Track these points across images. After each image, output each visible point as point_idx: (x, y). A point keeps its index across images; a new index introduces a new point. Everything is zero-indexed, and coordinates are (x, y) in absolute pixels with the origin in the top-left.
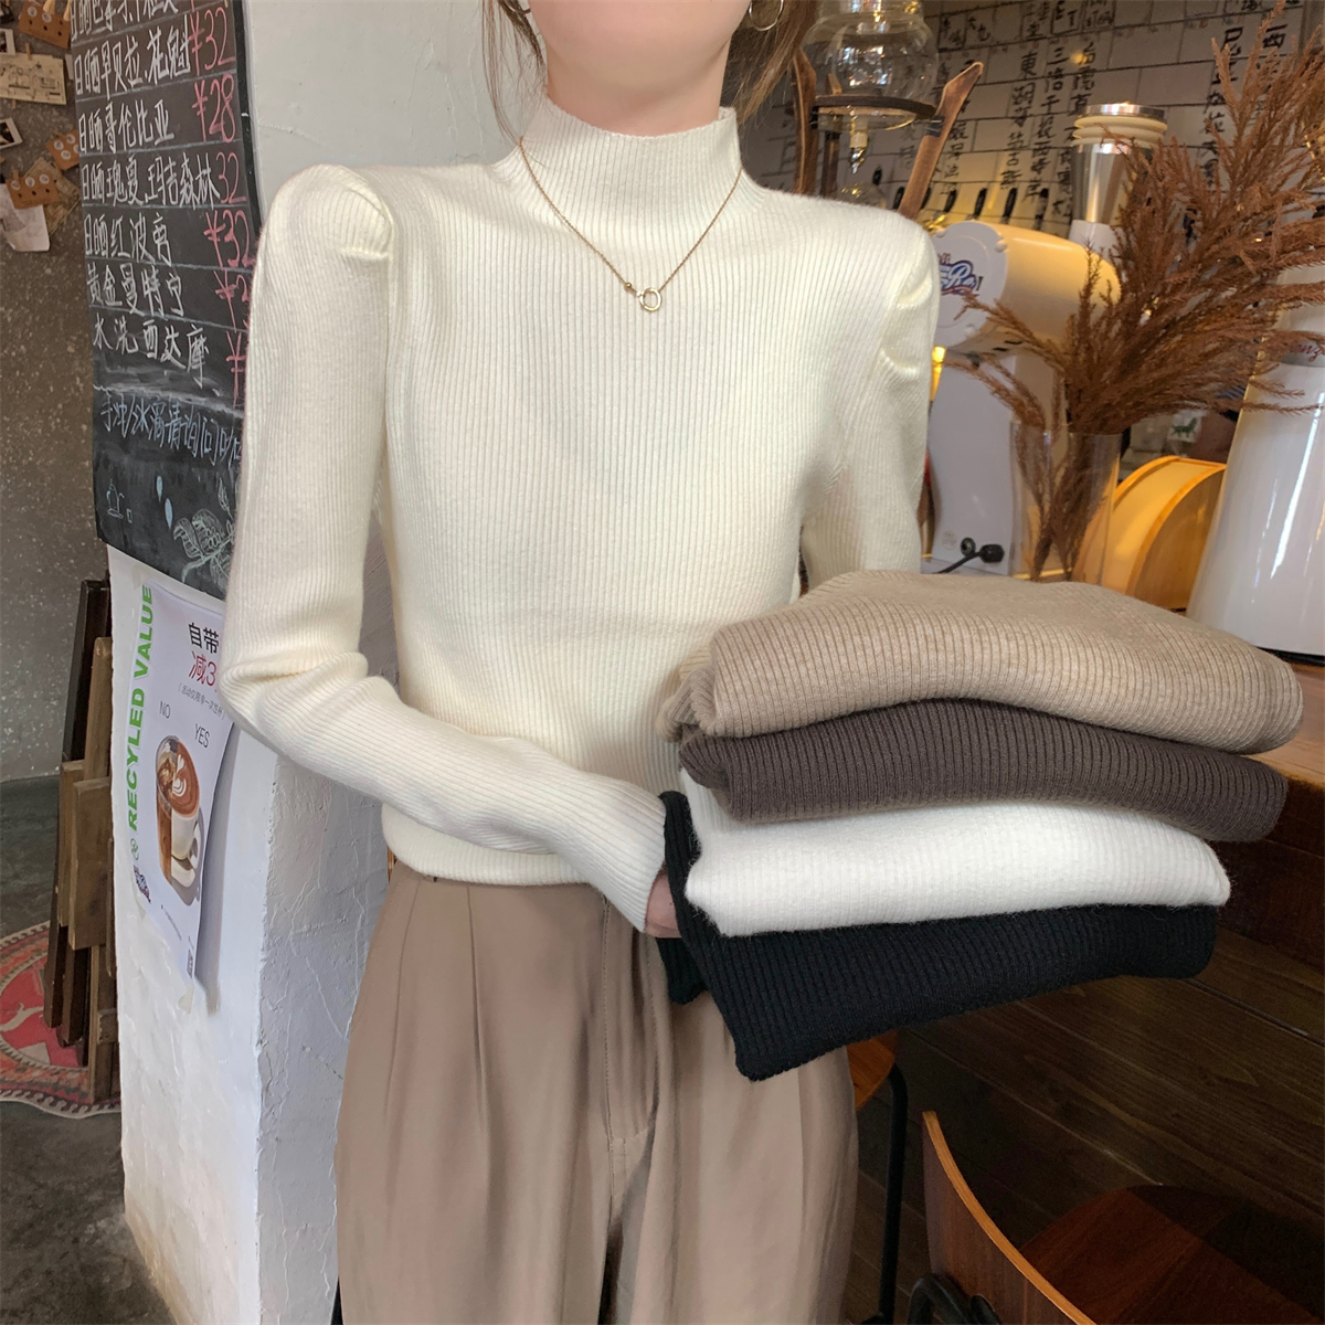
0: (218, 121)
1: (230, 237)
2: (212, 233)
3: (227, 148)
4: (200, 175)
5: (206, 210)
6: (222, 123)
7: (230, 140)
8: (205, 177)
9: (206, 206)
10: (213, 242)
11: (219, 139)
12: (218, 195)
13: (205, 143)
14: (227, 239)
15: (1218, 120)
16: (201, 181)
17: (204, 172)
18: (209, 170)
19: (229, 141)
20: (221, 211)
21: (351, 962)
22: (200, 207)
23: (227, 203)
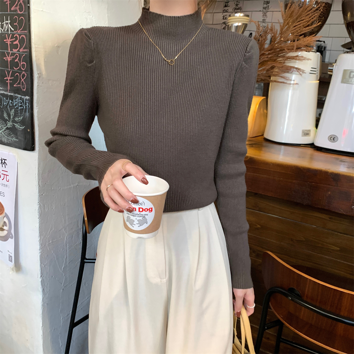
0: (16, 6)
1: (17, 42)
2: (8, 41)
3: (19, 15)
4: (5, 22)
5: (6, 34)
6: (18, 7)
7: (22, 13)
8: (7, 23)
9: (6, 32)
10: (7, 44)
11: (16, 12)
12: (13, 29)
13: (9, 12)
14: (15, 43)
15: (226, 16)
16: (5, 25)
17: (7, 22)
18: (9, 21)
19: (20, 13)
20: (13, 35)
21: (64, 250)
22: (4, 32)
23: (17, 32)
